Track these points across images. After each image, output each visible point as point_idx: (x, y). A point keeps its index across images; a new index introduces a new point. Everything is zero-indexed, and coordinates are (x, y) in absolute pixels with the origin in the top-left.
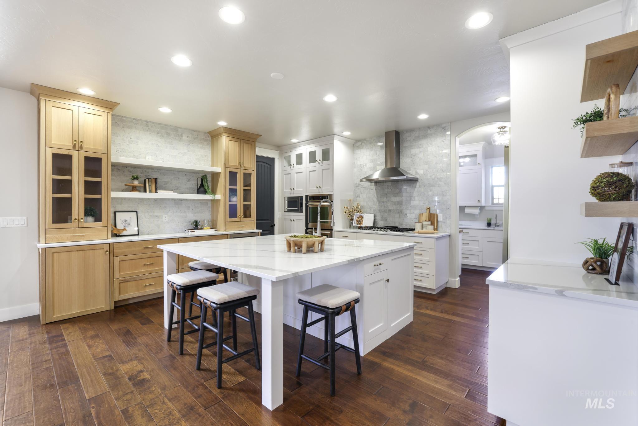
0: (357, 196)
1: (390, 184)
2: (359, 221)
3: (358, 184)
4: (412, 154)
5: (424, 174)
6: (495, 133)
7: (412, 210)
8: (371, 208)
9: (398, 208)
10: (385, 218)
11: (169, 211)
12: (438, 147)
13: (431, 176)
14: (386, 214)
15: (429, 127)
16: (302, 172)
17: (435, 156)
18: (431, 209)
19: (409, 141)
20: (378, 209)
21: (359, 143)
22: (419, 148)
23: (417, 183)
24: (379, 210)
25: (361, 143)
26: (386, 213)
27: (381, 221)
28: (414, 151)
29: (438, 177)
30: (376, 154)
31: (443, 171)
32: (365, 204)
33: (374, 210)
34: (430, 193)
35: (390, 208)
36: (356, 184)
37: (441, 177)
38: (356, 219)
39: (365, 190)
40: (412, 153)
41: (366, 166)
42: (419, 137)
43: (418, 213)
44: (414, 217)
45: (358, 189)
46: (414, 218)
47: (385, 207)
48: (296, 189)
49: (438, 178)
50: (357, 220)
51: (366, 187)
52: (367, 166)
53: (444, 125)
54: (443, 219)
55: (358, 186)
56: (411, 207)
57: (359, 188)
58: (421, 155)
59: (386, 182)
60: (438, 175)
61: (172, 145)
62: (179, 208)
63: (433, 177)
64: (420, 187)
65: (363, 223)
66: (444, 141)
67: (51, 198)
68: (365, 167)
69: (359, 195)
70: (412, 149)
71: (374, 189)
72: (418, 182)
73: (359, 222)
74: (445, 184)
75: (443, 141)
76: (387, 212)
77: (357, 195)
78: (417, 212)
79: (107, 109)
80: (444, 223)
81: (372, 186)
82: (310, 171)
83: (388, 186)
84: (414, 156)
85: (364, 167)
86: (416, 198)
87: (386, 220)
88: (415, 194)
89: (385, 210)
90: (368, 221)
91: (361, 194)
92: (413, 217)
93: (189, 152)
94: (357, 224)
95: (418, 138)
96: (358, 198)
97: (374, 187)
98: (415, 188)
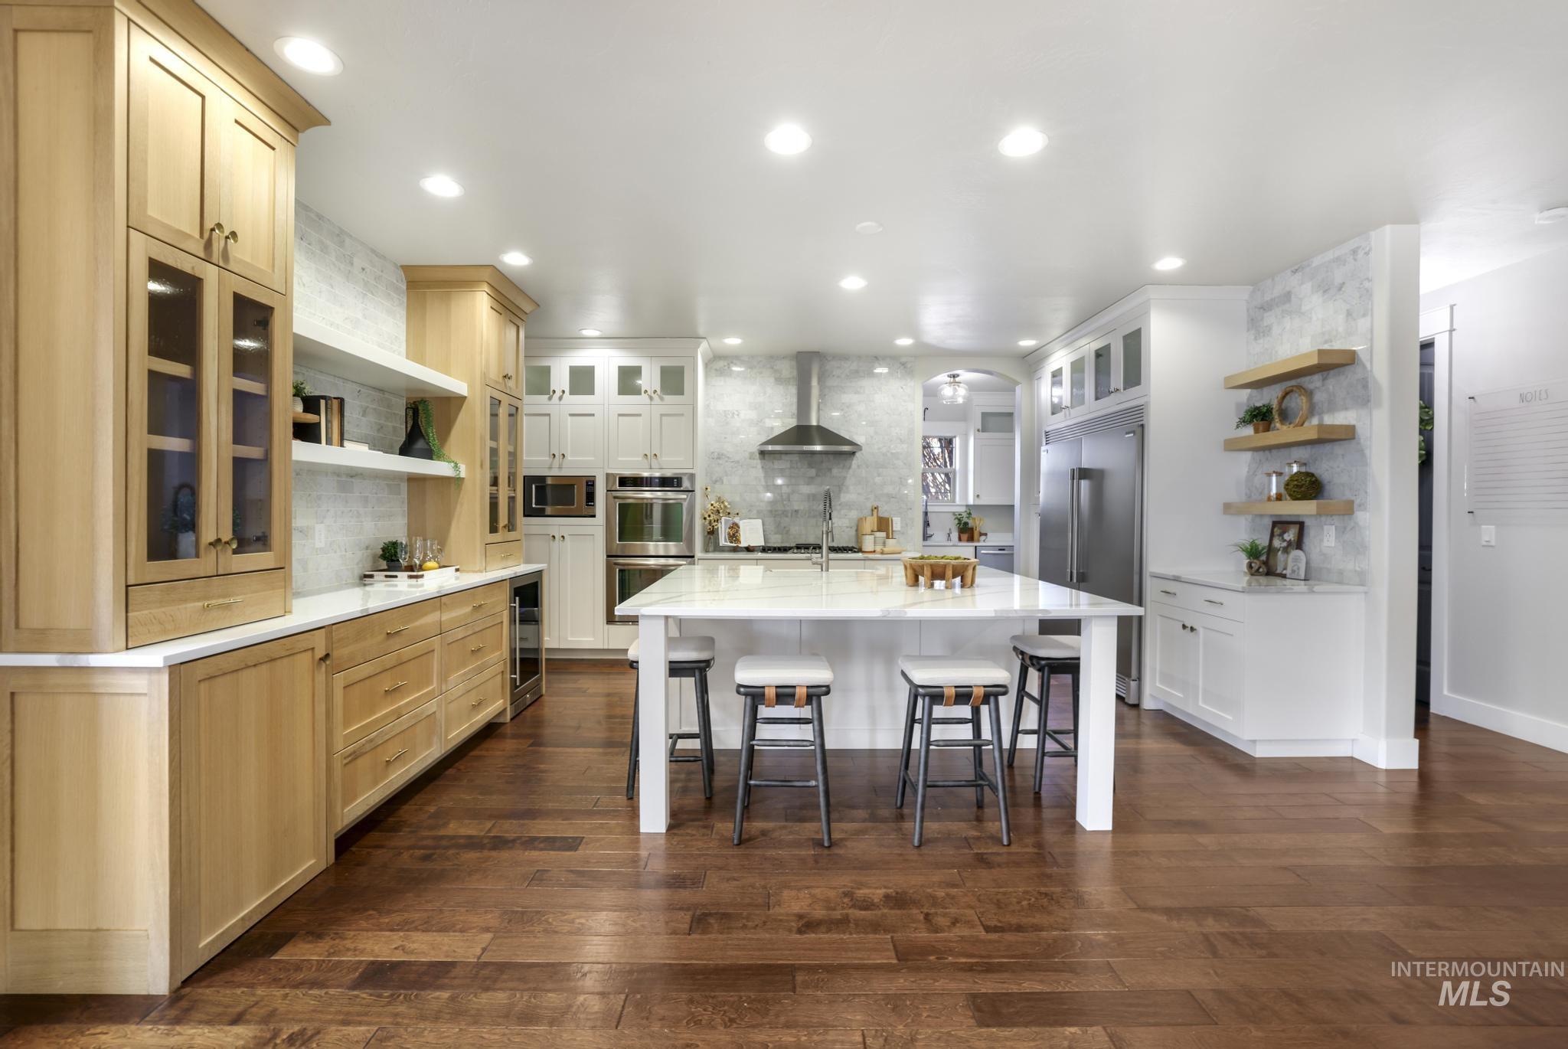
0: (716, 481)
1: (797, 458)
2: (734, 534)
3: (719, 454)
4: (843, 403)
5: (868, 444)
6: (941, 384)
7: (843, 512)
8: (751, 506)
9: (814, 507)
10: (785, 527)
11: (328, 510)
12: (893, 396)
13: (879, 449)
14: (787, 519)
15: (876, 358)
16: (593, 415)
17: (888, 413)
18: (880, 509)
19: (838, 377)
20: (769, 508)
21: (721, 364)
22: (857, 392)
23: (852, 460)
24: (771, 511)
25: (726, 364)
26: (787, 516)
27: (776, 534)
28: (847, 398)
29: (894, 451)
30: (765, 393)
31: (902, 441)
32: (737, 499)
33: (759, 512)
34: (878, 480)
35: (796, 508)
36: (713, 453)
37: (898, 451)
38: (728, 530)
39: (736, 467)
40: (843, 401)
41: (738, 415)
42: (857, 372)
43: (855, 517)
44: (848, 525)
45: (719, 464)
46: (847, 527)
47: (784, 505)
48: (569, 457)
49: (892, 453)
50: (729, 534)
51: (738, 462)
52: (742, 416)
53: (903, 360)
54: (902, 527)
55: (719, 458)
56: (840, 505)
57: (721, 462)
58: (861, 408)
59: (786, 454)
60: (892, 446)
61: (332, 287)
62: (347, 502)
63: (884, 450)
64: (859, 466)
65: (742, 539)
66: (904, 387)
67: (145, 453)
68: (736, 416)
69: (720, 478)
70: (844, 393)
71: (759, 466)
72: (855, 458)
73: (734, 536)
74: (905, 464)
75: (902, 388)
76: (790, 515)
77: (714, 479)
78: (854, 514)
79: (288, 127)
80: (903, 533)
81: (754, 459)
82: (620, 415)
83: (791, 461)
84: (848, 407)
85: (733, 417)
86: (851, 488)
87: (787, 532)
88: (850, 481)
89: (785, 511)
90: (752, 533)
91: (727, 476)
92: (845, 525)
93: (365, 318)
94: (731, 542)
95: (856, 374)
96: (717, 486)
97: (759, 461)
98: (850, 468)
